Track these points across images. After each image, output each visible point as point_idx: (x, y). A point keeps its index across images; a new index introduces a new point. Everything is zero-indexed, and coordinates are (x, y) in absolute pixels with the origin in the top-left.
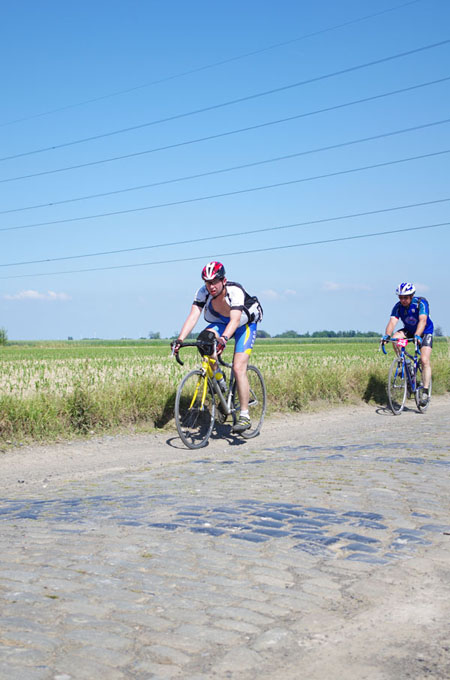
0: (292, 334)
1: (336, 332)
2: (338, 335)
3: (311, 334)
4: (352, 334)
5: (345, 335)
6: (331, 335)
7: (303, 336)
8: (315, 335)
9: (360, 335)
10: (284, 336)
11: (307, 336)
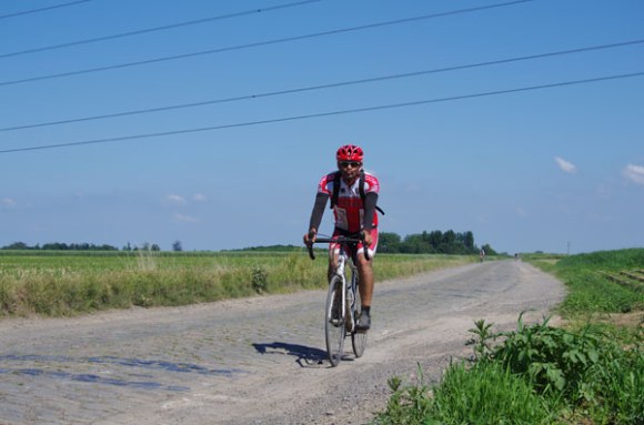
0: (20, 246)
1: (68, 244)
2: (72, 247)
3: (41, 246)
4: (86, 247)
5: (77, 247)
6: (63, 247)
7: (32, 248)
8: (46, 247)
9: (94, 248)
10: (12, 247)
11: (37, 248)
